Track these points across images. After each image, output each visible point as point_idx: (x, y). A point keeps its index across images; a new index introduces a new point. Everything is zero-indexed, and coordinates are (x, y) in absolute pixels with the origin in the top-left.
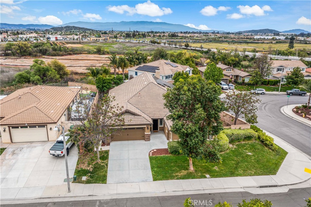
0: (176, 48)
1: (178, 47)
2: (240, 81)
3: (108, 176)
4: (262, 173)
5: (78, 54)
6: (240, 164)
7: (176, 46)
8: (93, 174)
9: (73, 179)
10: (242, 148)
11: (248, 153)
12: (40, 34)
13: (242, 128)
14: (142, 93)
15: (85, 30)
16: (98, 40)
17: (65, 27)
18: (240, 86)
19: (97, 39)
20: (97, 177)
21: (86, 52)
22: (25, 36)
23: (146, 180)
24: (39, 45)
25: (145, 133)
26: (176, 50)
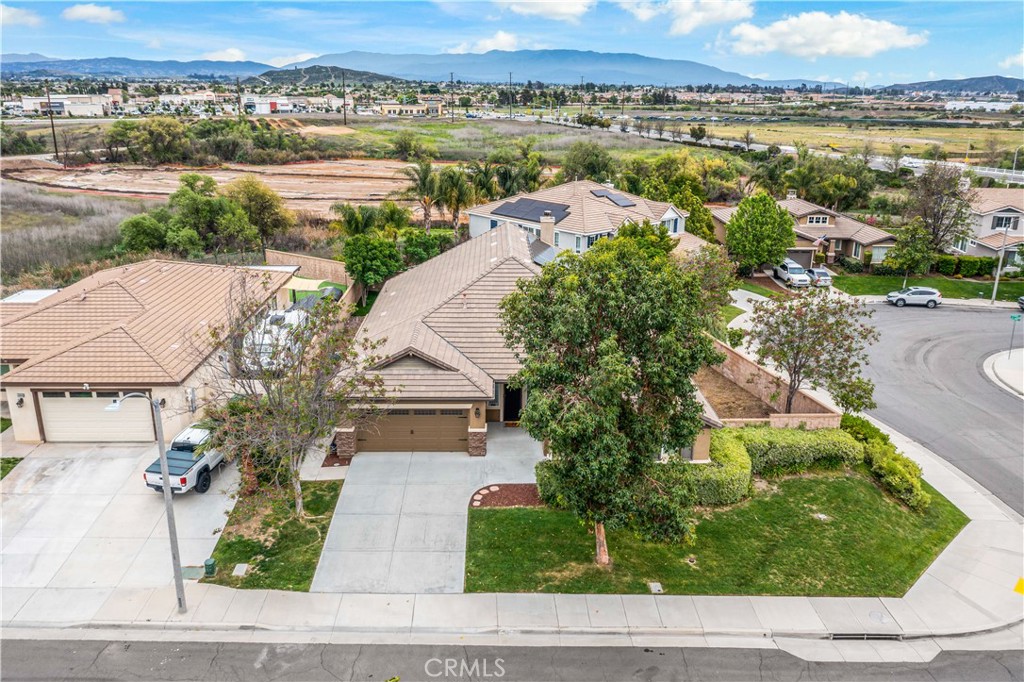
0: (661, 140)
1: (668, 138)
2: (855, 258)
3: (318, 567)
4: (852, 587)
5: (336, 158)
6: (777, 553)
7: (661, 134)
8: (273, 558)
9: (204, 570)
10: (798, 496)
11: (815, 516)
12: (227, 94)
13: (808, 423)
14: (475, 292)
15: (367, 79)
16: (407, 112)
17: (308, 71)
18: (854, 277)
19: (404, 108)
20: (284, 569)
21: (362, 153)
22: (177, 100)
23: (440, 588)
24: (215, 130)
25: (470, 430)
26: (660, 148)
